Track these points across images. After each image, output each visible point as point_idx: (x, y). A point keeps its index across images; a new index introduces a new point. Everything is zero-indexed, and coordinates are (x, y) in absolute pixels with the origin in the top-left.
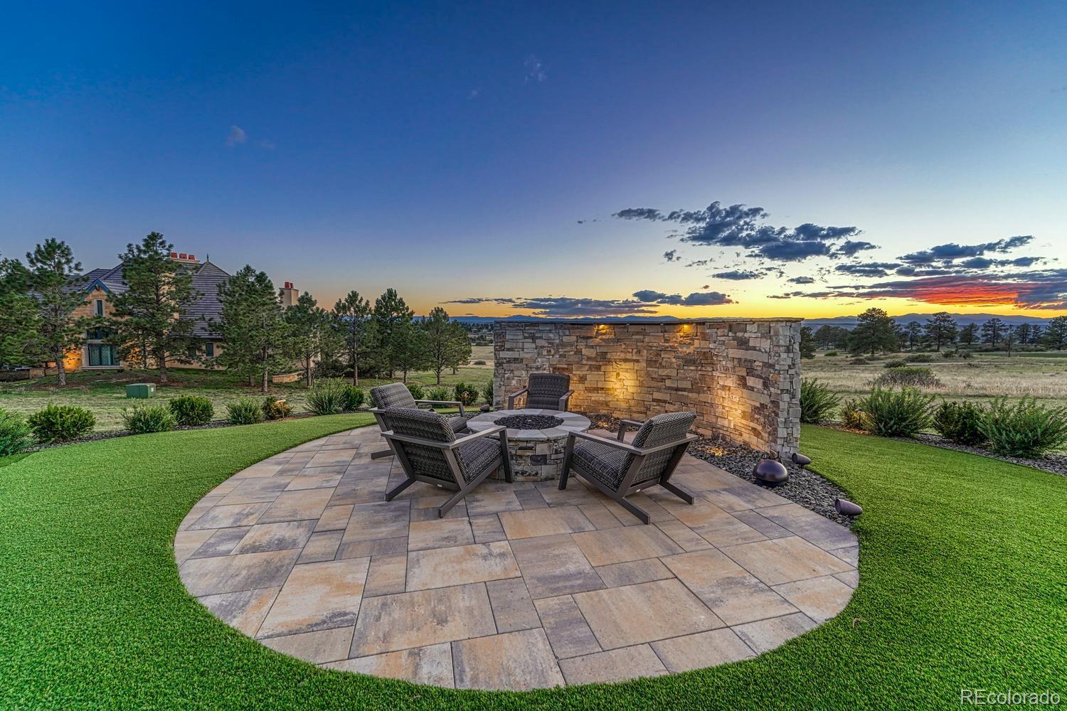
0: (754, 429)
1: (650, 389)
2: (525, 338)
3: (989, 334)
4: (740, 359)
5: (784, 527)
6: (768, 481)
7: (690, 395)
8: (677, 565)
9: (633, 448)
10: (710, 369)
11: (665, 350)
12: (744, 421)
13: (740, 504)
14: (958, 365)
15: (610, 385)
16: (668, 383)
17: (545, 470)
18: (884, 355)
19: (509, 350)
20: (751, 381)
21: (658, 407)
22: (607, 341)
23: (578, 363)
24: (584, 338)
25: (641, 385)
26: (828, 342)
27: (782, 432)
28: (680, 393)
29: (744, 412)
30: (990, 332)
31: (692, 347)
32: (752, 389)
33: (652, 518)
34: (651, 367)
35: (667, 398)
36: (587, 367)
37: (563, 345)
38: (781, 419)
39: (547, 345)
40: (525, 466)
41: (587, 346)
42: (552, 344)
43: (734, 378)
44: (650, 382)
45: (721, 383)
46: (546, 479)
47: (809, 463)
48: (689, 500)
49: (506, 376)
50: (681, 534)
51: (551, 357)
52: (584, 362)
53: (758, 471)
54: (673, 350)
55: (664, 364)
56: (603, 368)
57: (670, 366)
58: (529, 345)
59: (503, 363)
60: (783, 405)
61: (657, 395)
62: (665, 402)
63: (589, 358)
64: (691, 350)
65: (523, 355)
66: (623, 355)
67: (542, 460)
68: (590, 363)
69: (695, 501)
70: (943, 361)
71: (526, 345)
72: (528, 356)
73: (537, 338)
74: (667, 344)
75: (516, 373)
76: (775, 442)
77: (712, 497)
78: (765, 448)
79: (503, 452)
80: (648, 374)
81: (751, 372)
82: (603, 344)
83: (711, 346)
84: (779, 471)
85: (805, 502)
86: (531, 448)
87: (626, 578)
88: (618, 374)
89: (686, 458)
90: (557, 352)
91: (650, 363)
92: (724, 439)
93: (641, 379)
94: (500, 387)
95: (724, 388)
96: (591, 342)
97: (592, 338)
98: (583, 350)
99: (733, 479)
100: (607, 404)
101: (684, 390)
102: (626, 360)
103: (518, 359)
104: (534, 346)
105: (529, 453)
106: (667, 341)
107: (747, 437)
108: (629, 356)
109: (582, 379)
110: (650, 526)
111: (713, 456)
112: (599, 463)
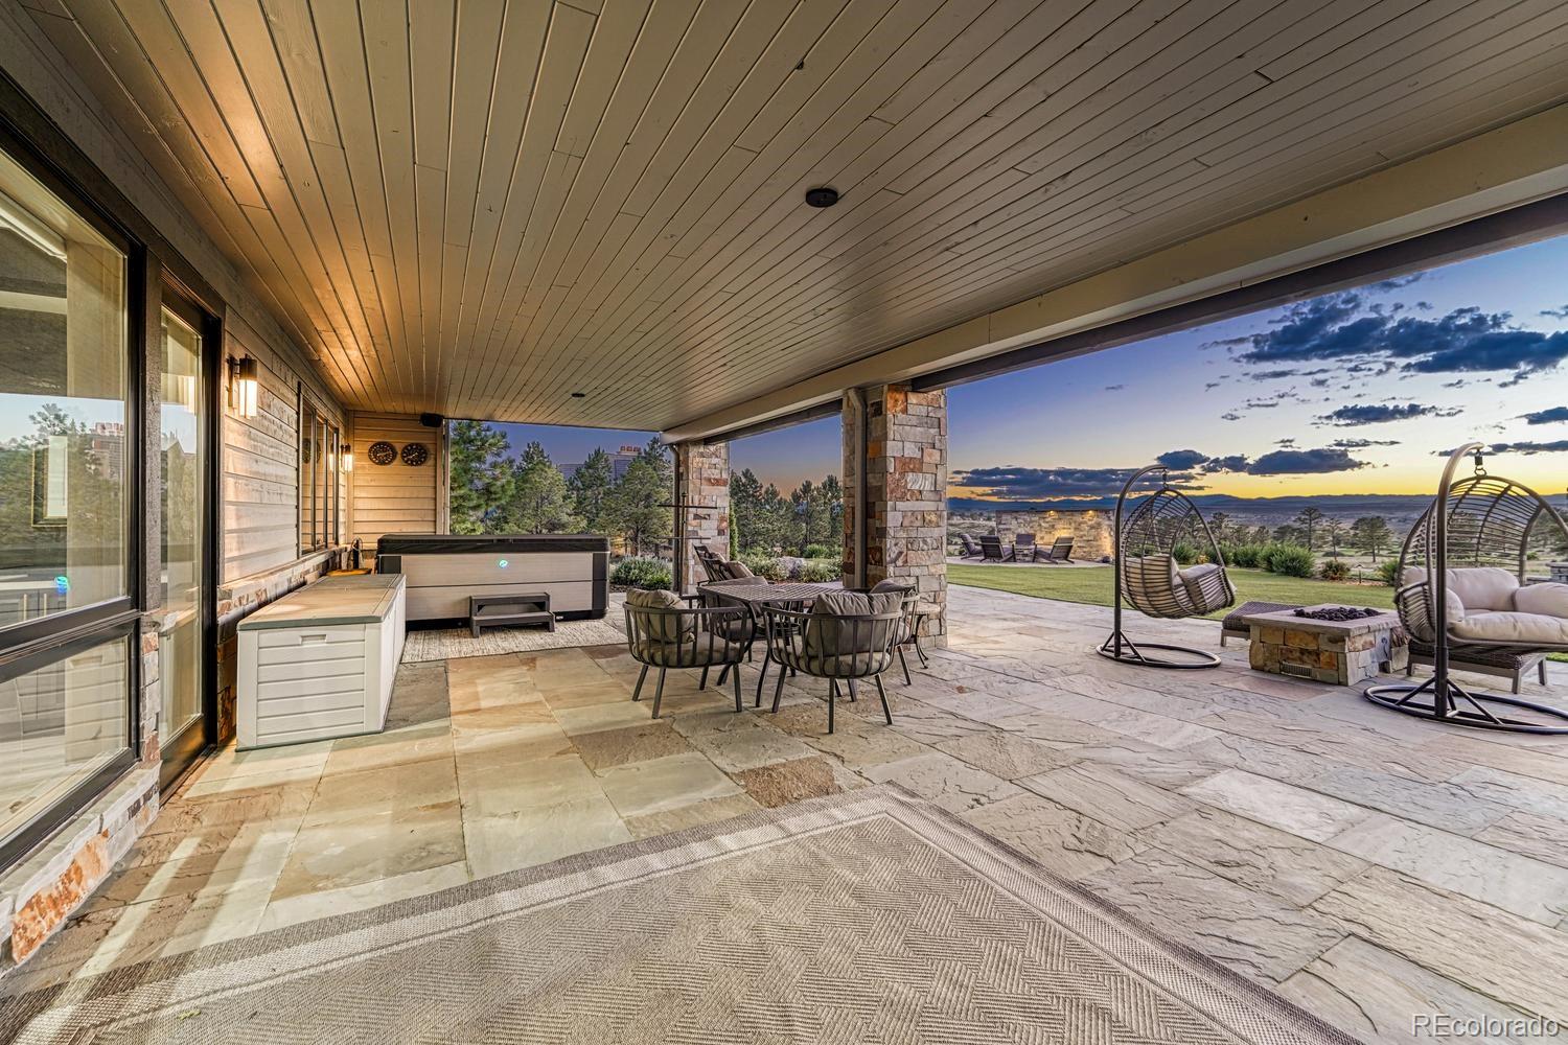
16: (1085, 538)
37: (1031, 522)
40: (1020, 557)
54: (1085, 523)
58: (1014, 522)
67: (1026, 555)
79: (1013, 552)
109: (1042, 538)
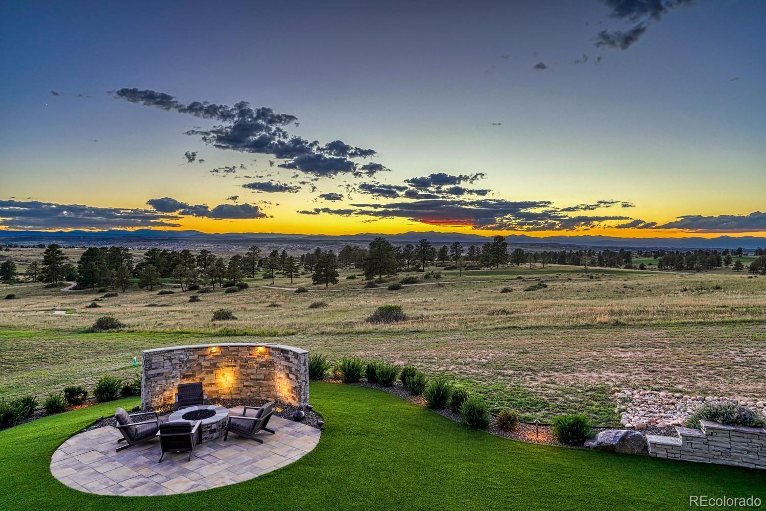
0: (293, 397)
1: (242, 381)
2: (165, 360)
3: (454, 254)
4: (286, 366)
5: (303, 433)
6: (298, 419)
7: (264, 382)
8: (275, 451)
9: (256, 419)
10: (273, 369)
11: (250, 359)
12: (289, 394)
13: (290, 430)
14: (432, 285)
15: (218, 381)
16: (252, 377)
17: (215, 435)
18: (389, 277)
19: (154, 369)
20: (291, 376)
21: (246, 390)
22: (217, 356)
23: (199, 370)
24: (202, 356)
25: (237, 379)
26: (350, 262)
27: (303, 398)
28: (259, 381)
29: (288, 389)
30: (454, 253)
31: (264, 358)
32: (291, 379)
33: (264, 441)
34: (242, 369)
35: (251, 384)
36: (205, 373)
37: (189, 361)
38: (302, 393)
39: (179, 362)
40: (208, 435)
41: (204, 360)
42: (182, 361)
43: (284, 374)
44: (243, 376)
45: (278, 376)
46: (216, 438)
47: (312, 408)
48: (273, 432)
49: (152, 385)
50: (273, 443)
51: (181, 369)
52: (203, 370)
53: (295, 416)
54: (254, 359)
55: (249, 367)
56: (214, 372)
57: (253, 368)
58: (167, 364)
59: (150, 378)
60: (303, 387)
61: (246, 384)
62: (250, 386)
63: (206, 367)
64: (263, 360)
65: (163, 371)
66: (226, 364)
68: (206, 370)
69: (275, 433)
70: (424, 282)
71: (165, 364)
72: (167, 371)
73: (173, 359)
74: (251, 357)
75: (159, 382)
76: (301, 402)
77: (280, 430)
78: (297, 405)
80: (241, 372)
81: (291, 372)
82: (214, 358)
83: (273, 358)
84: (302, 414)
85: (309, 424)
86: (209, 427)
87: (262, 458)
88: (224, 374)
89: (272, 416)
90: (185, 365)
91: (242, 367)
92: (280, 402)
93: (237, 376)
94: (148, 393)
95: (279, 378)
96: (207, 358)
97: (207, 355)
98: (202, 363)
99: (286, 421)
100: (217, 392)
101: (260, 380)
102: (228, 366)
103: (160, 374)
104: (170, 364)
105: (209, 429)
106: (251, 355)
107: (290, 400)
108: (230, 364)
110: (263, 444)
111: (277, 412)
112: (242, 426)
